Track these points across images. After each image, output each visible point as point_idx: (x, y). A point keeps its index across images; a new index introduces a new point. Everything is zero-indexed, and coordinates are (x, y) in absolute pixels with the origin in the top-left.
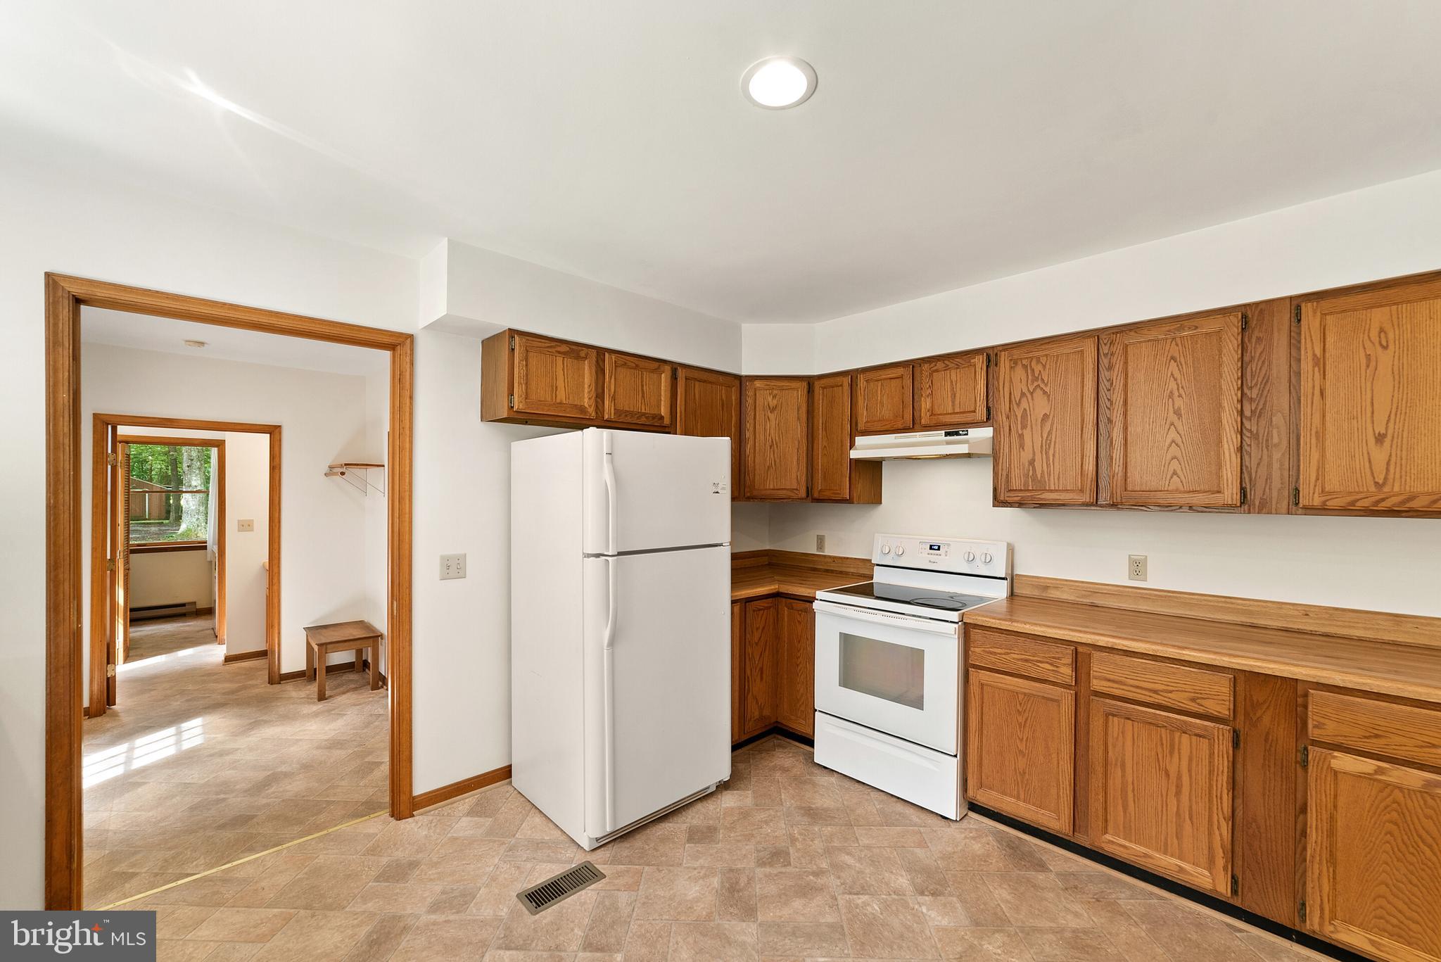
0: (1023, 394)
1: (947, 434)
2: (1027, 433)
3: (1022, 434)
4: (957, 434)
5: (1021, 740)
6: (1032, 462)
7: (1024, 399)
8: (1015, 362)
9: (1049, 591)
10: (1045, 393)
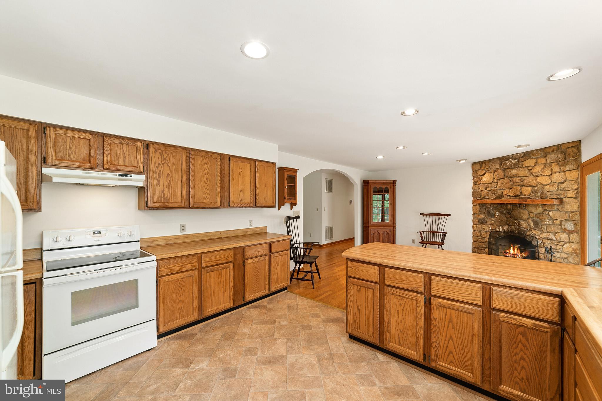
0: (159, 164)
1: (119, 175)
2: (161, 180)
3: (159, 180)
4: (126, 176)
5: (180, 296)
6: (163, 192)
7: (160, 166)
8: (156, 150)
9: (154, 243)
10: (168, 165)
